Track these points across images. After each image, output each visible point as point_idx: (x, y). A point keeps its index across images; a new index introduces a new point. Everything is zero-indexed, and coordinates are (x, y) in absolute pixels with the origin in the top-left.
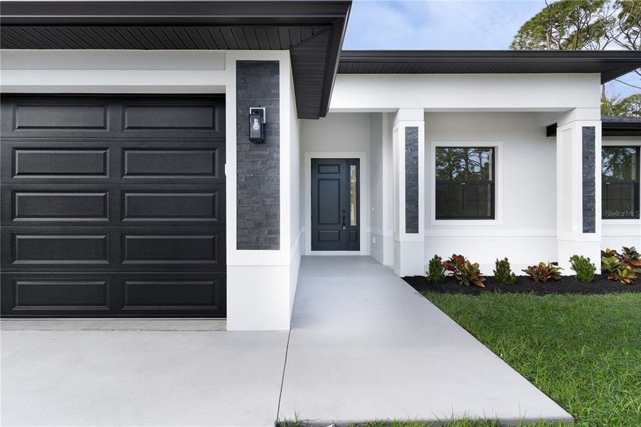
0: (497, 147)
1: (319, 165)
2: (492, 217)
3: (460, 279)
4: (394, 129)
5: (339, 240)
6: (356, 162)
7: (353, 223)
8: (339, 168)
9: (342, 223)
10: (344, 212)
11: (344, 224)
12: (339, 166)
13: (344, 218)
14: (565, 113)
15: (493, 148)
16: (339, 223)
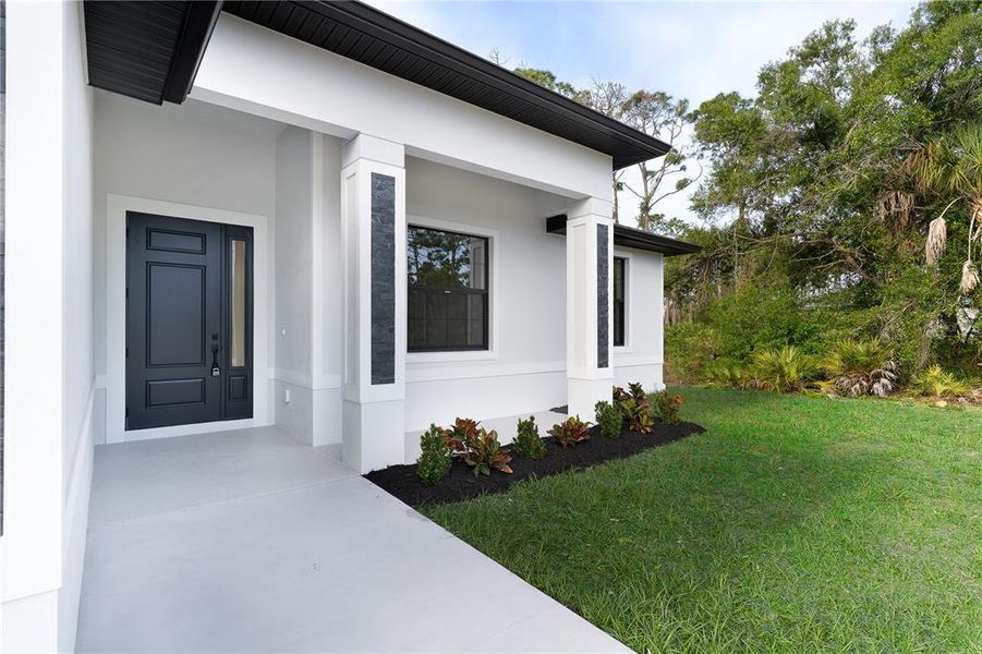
0: (492, 238)
1: (149, 232)
2: (484, 346)
3: (472, 463)
4: (345, 173)
5: (204, 399)
6: (246, 234)
7: (237, 360)
8: (204, 244)
9: (209, 361)
10: (215, 337)
11: (215, 365)
12: (204, 238)
13: (215, 352)
14: (579, 201)
15: (486, 240)
16: (204, 362)
